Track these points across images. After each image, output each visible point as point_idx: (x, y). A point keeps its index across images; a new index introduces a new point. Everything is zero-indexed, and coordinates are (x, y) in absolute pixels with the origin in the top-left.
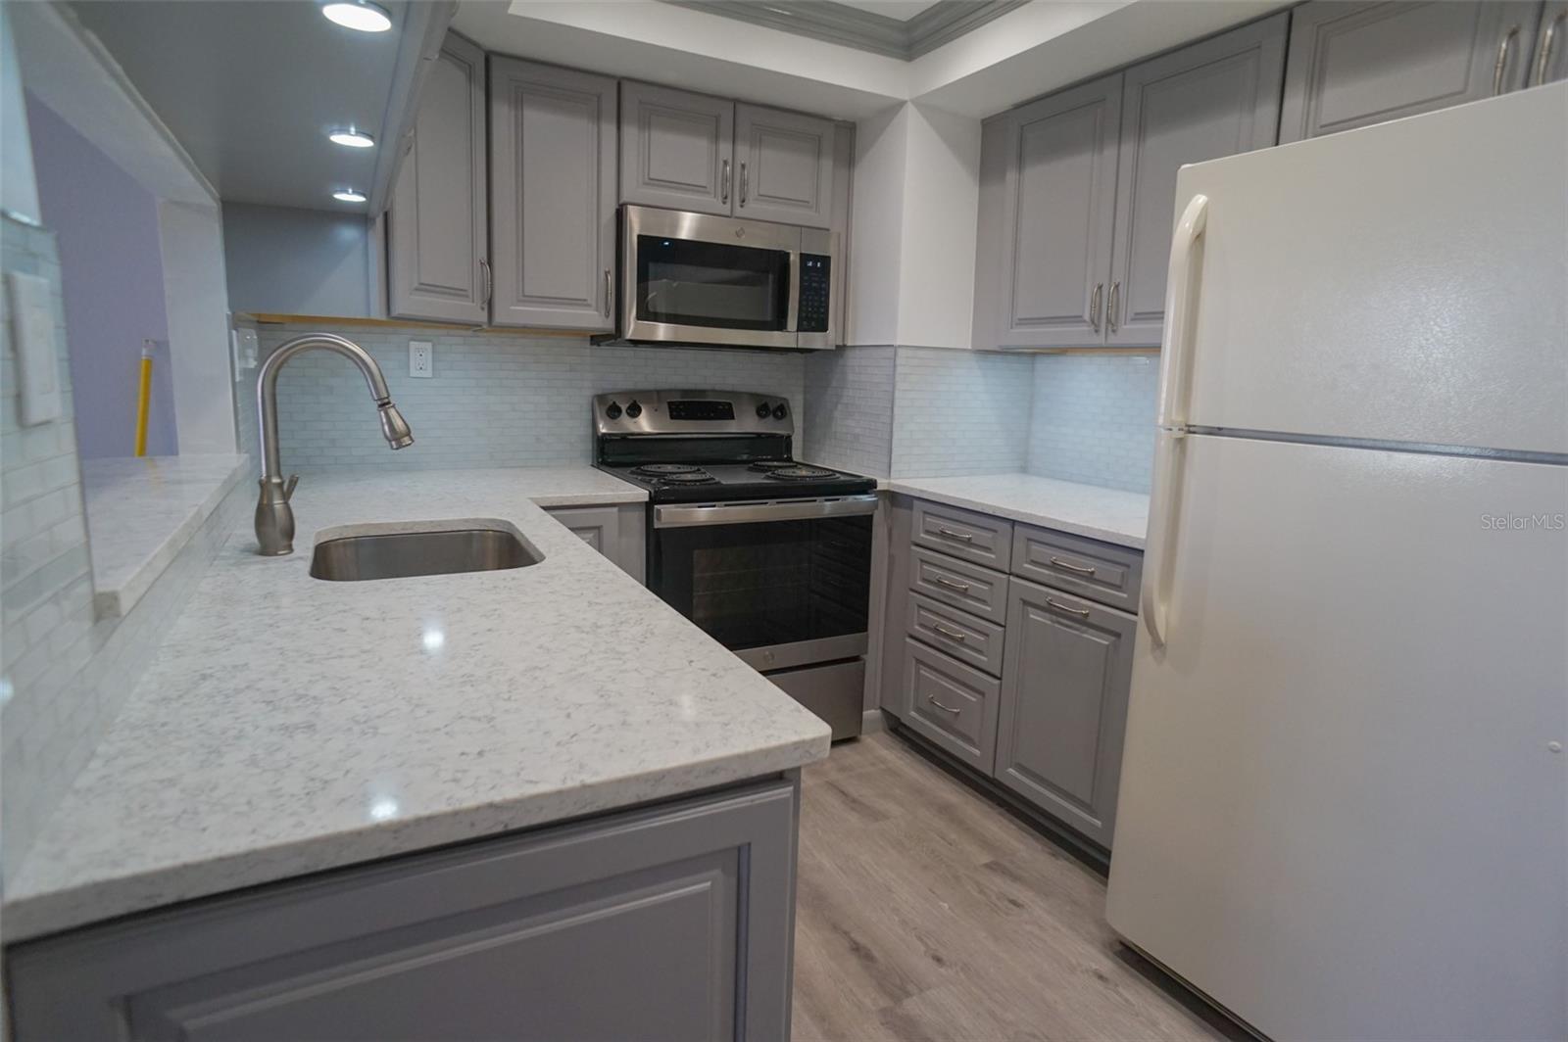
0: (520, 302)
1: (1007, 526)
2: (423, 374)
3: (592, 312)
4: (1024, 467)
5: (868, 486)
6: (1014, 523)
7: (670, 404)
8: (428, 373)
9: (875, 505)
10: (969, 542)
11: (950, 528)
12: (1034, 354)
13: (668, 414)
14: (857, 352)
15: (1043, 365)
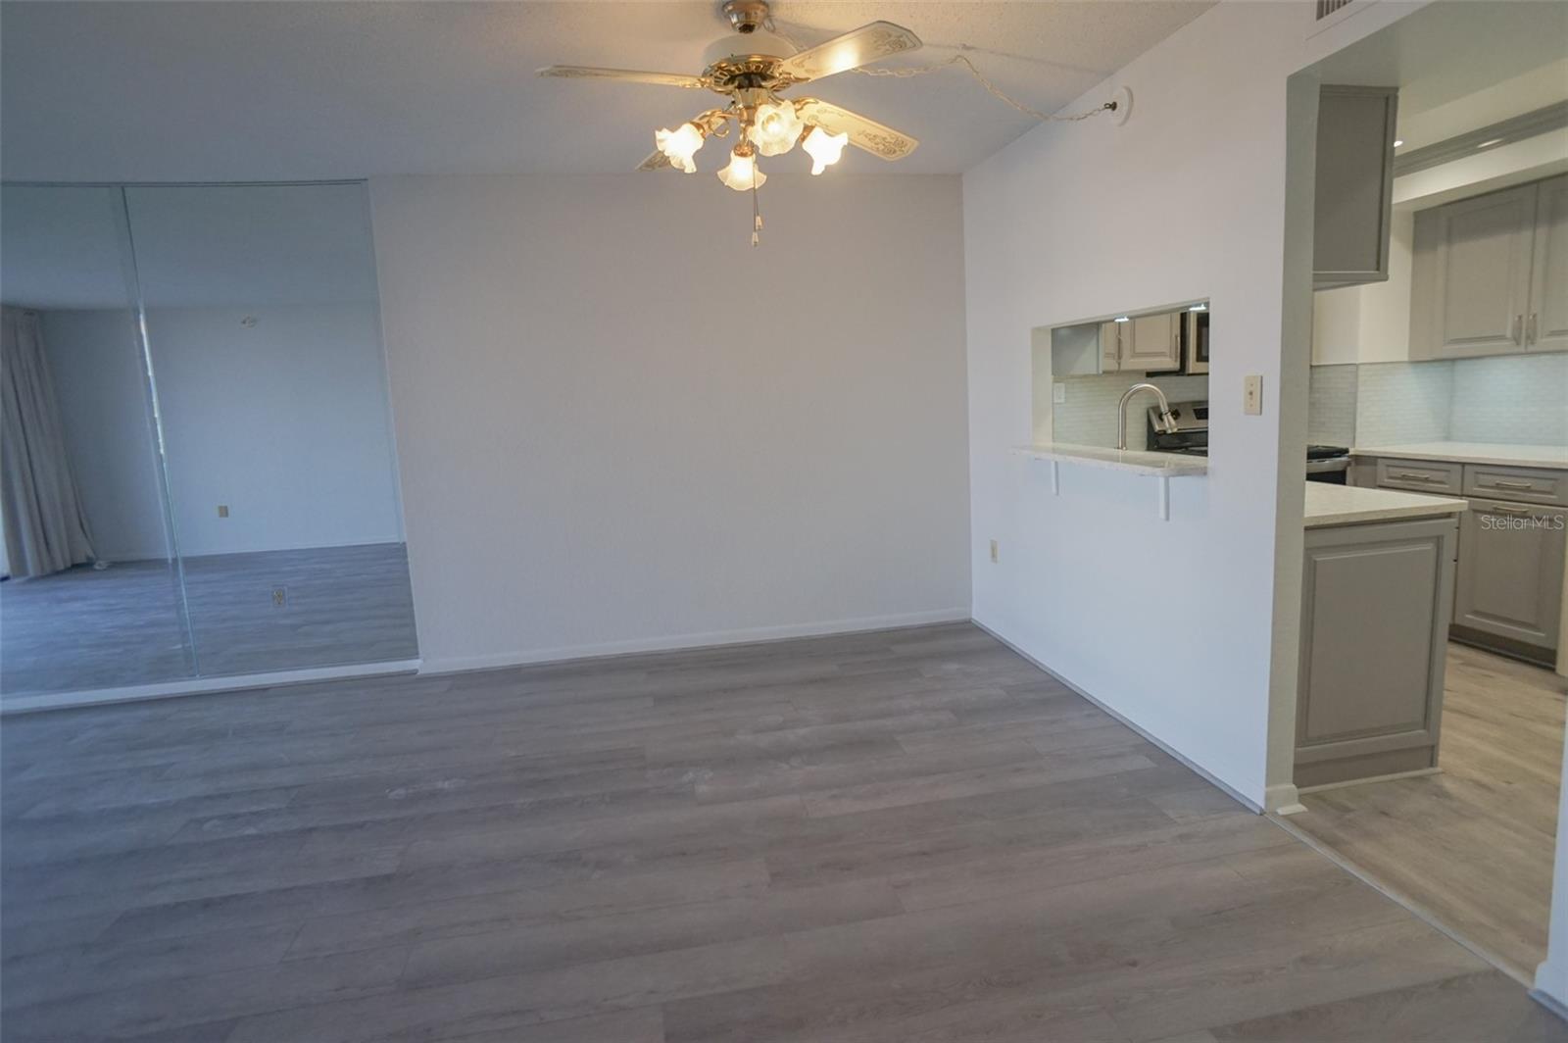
0: (1132, 357)
1: (1459, 467)
2: (1059, 401)
3: (1168, 359)
4: (1447, 438)
5: (1343, 452)
6: (1463, 464)
7: (1195, 410)
8: (1063, 401)
9: (1349, 464)
10: (1426, 480)
11: (1411, 473)
12: (1454, 360)
13: (1194, 416)
14: (1322, 369)
15: (1460, 367)
